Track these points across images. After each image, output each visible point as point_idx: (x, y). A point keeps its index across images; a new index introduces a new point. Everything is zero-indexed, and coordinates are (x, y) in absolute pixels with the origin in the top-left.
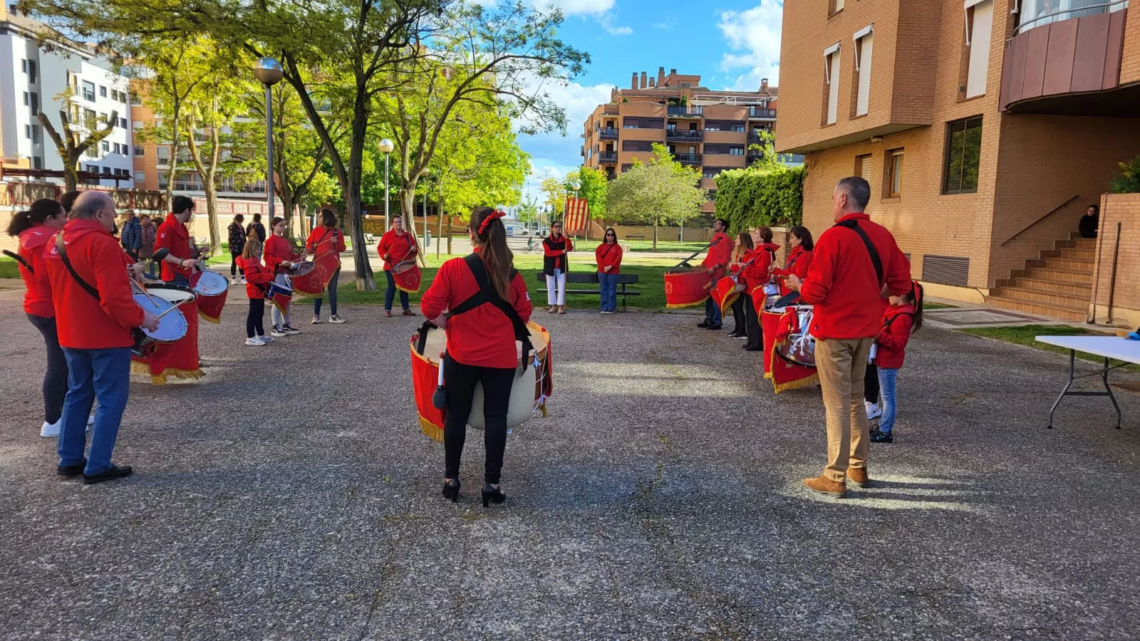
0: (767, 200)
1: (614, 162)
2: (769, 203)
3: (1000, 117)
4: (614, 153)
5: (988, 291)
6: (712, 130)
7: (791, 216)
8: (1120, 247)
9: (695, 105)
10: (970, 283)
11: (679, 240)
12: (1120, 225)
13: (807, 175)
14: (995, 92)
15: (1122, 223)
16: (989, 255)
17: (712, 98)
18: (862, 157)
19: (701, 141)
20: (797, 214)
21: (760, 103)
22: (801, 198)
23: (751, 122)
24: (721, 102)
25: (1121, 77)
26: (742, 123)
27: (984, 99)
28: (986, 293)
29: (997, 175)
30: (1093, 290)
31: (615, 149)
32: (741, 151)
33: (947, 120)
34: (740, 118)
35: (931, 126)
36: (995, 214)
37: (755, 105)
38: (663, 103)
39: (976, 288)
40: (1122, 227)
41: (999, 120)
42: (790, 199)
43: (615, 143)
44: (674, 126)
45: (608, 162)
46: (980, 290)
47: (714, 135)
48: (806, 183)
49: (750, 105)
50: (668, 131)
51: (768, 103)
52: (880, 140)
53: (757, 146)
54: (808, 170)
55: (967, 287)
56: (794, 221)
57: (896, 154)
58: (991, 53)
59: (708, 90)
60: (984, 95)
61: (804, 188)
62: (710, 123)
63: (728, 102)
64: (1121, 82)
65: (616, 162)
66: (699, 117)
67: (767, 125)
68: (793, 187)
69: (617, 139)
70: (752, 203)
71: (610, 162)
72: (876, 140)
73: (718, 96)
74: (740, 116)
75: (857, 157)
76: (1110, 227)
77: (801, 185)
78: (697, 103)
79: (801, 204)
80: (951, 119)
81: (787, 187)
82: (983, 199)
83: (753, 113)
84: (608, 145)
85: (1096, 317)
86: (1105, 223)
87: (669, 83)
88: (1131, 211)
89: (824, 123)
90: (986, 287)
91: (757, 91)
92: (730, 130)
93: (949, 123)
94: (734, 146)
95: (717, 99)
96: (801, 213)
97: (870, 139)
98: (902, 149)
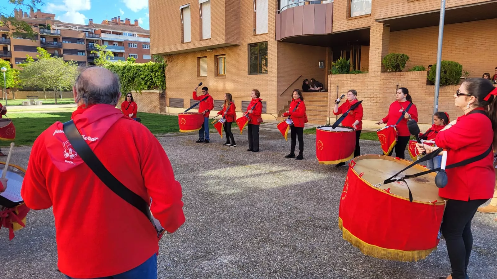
0: (145, 77)
1: (9, 56)
2: (146, 79)
3: (276, 43)
4: (9, 51)
5: (277, 115)
6: (67, 42)
7: (161, 85)
8: (339, 95)
9: (55, 29)
10: (267, 112)
11: (60, 98)
12: (338, 86)
13: (167, 65)
14: (273, 32)
15: (339, 86)
16: (276, 100)
17: (64, 26)
18: (200, 58)
19: (61, 47)
20: (164, 84)
21: (90, 31)
22: (164, 76)
23: (87, 40)
24: (69, 28)
25: (333, 29)
26: (82, 40)
27: (267, 35)
28: (276, 116)
29: (277, 67)
30: (328, 112)
31: (9, 49)
32: (84, 53)
33: (249, 43)
34: (81, 37)
35: (240, 45)
36: (278, 83)
37: (88, 32)
38: (37, 26)
39: (271, 114)
40: (339, 87)
41: (276, 44)
42: (159, 77)
43: (9, 46)
44: (44, 39)
45: (5, 56)
46: (273, 115)
47: (68, 45)
48: (166, 69)
49: (85, 31)
50: (41, 41)
51: (94, 31)
52: (211, 50)
53: (95, 52)
54: (167, 63)
55: (266, 114)
56: (162, 87)
57: (220, 57)
58: (269, 16)
59: (61, 22)
60: (267, 33)
61: (166, 71)
62: (65, 39)
63: (73, 29)
64: (333, 31)
65: (11, 56)
66: (58, 35)
67: (96, 41)
68: (160, 71)
69: (10, 44)
70: (133, 79)
71: (7, 56)
72: (209, 50)
73: (67, 25)
74: (81, 36)
75: (197, 58)
76: (333, 87)
77: (164, 70)
78: (56, 28)
79: (165, 79)
80: (250, 43)
81: (157, 71)
82: (271, 77)
83: (87, 35)
84: (4, 47)
85: (330, 122)
86: (331, 86)
87: (37, 16)
88: (342, 81)
89: (182, 42)
90: (276, 113)
91: (87, 25)
92: (76, 43)
93: (249, 44)
94: (80, 51)
95: (67, 27)
96: (165, 84)
97: (206, 50)
98: (225, 55)
